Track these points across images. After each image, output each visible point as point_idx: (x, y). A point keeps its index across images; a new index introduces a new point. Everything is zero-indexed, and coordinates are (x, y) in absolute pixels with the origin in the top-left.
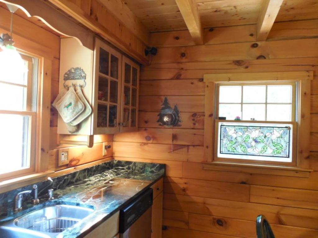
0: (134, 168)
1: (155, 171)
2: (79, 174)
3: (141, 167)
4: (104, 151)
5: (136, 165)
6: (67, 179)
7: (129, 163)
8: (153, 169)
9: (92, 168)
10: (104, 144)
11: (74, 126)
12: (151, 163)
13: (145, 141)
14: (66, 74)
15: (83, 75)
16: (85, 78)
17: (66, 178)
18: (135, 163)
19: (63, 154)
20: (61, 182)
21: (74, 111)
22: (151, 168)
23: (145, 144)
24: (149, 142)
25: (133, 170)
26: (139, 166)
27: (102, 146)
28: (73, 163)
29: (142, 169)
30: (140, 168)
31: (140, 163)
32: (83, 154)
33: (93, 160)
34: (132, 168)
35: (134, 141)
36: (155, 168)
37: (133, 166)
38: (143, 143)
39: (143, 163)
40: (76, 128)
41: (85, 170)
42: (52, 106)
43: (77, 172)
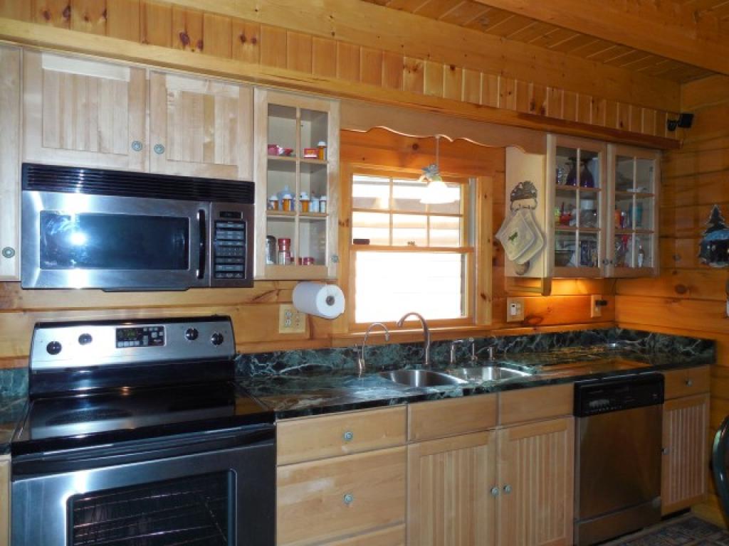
0: (652, 344)
1: (693, 353)
2: (542, 338)
3: (666, 343)
4: (594, 309)
5: (656, 338)
6: (521, 342)
7: (643, 334)
8: (688, 349)
9: (568, 333)
10: (593, 298)
11: (522, 265)
12: (686, 338)
13: (676, 295)
14: (513, 192)
15: (533, 192)
16: (536, 197)
17: (518, 339)
18: (654, 335)
19: (513, 306)
20: (511, 345)
21: (519, 244)
22: (685, 345)
23: (676, 300)
24: (683, 296)
25: (650, 346)
26: (662, 341)
27: (589, 301)
28: (532, 321)
29: (667, 346)
30: (664, 345)
31: (664, 335)
32: (549, 310)
33: (569, 322)
34: (649, 344)
35: (656, 294)
36: (694, 346)
37: (651, 339)
38: (669, 298)
39: (669, 336)
40: (524, 268)
41: (552, 335)
42: (494, 238)
43: (538, 335)
